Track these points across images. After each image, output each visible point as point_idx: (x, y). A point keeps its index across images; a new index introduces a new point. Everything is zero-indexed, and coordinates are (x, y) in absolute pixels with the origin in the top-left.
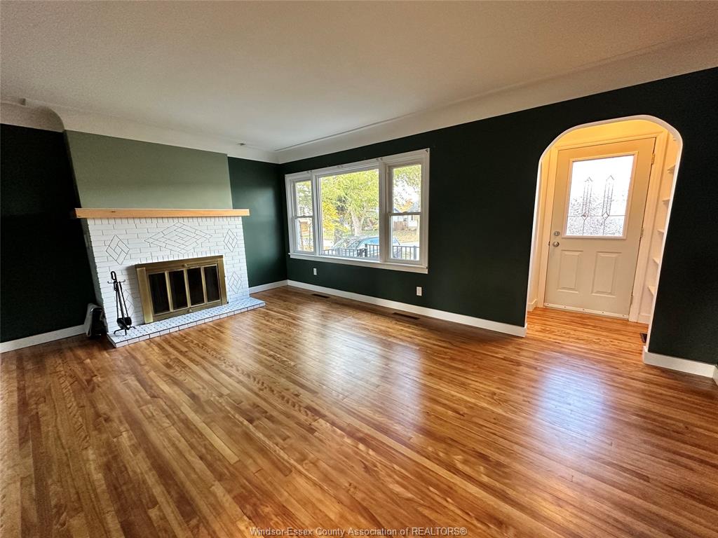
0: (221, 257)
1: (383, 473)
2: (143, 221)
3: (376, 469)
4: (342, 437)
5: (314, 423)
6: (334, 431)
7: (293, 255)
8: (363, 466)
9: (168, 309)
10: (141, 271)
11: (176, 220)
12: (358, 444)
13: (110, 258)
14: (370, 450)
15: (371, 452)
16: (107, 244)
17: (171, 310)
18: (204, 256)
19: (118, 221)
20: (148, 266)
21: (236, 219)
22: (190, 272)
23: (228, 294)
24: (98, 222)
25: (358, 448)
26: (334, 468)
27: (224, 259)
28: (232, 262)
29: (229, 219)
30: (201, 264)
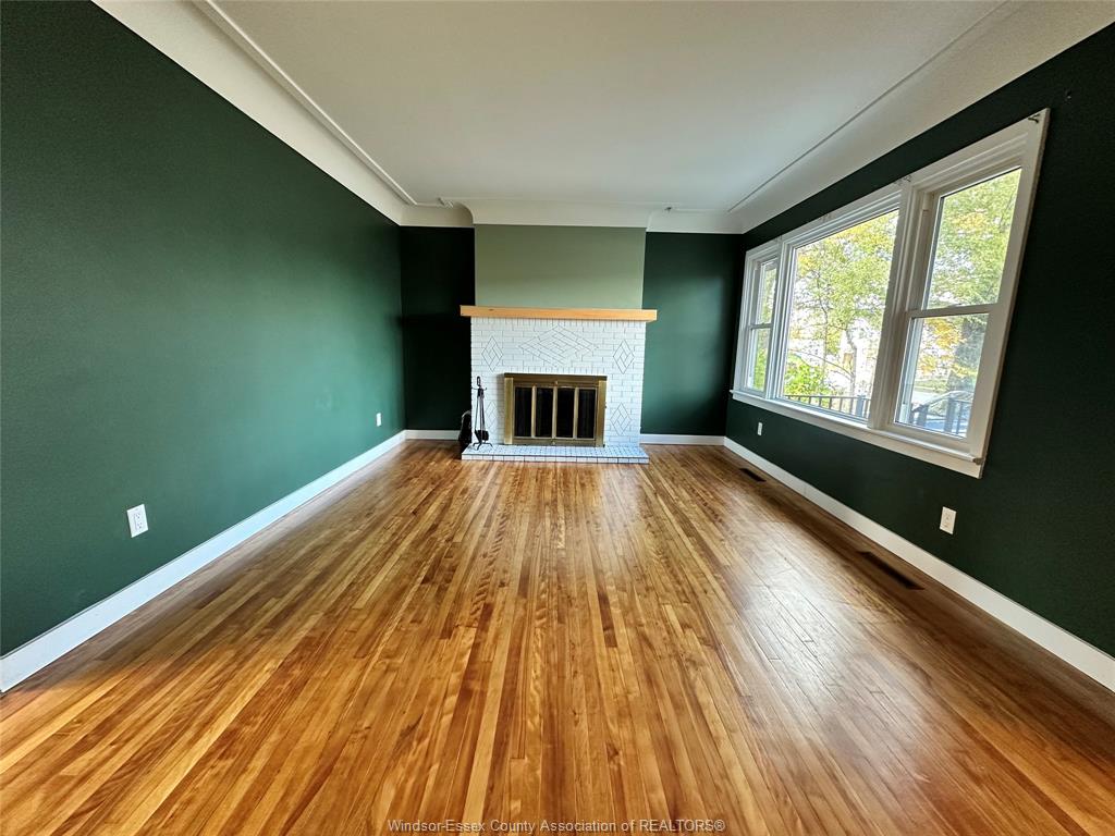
0: (605, 378)
1: (410, 758)
2: (521, 321)
3: (415, 743)
4: (457, 668)
5: (462, 629)
6: (462, 655)
7: (737, 394)
8: (414, 722)
9: (530, 435)
10: (509, 381)
11: (556, 323)
12: (453, 693)
13: (484, 363)
14: (451, 716)
15: (447, 719)
16: (484, 346)
17: (533, 436)
18: (583, 373)
19: (498, 321)
20: (517, 377)
21: (638, 324)
22: (560, 392)
23: (606, 433)
24: (480, 321)
25: (445, 697)
26: (391, 692)
27: (608, 382)
28: (621, 388)
29: (626, 324)
30: (574, 384)
